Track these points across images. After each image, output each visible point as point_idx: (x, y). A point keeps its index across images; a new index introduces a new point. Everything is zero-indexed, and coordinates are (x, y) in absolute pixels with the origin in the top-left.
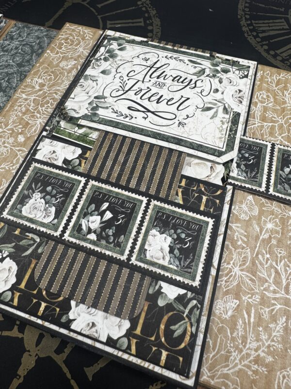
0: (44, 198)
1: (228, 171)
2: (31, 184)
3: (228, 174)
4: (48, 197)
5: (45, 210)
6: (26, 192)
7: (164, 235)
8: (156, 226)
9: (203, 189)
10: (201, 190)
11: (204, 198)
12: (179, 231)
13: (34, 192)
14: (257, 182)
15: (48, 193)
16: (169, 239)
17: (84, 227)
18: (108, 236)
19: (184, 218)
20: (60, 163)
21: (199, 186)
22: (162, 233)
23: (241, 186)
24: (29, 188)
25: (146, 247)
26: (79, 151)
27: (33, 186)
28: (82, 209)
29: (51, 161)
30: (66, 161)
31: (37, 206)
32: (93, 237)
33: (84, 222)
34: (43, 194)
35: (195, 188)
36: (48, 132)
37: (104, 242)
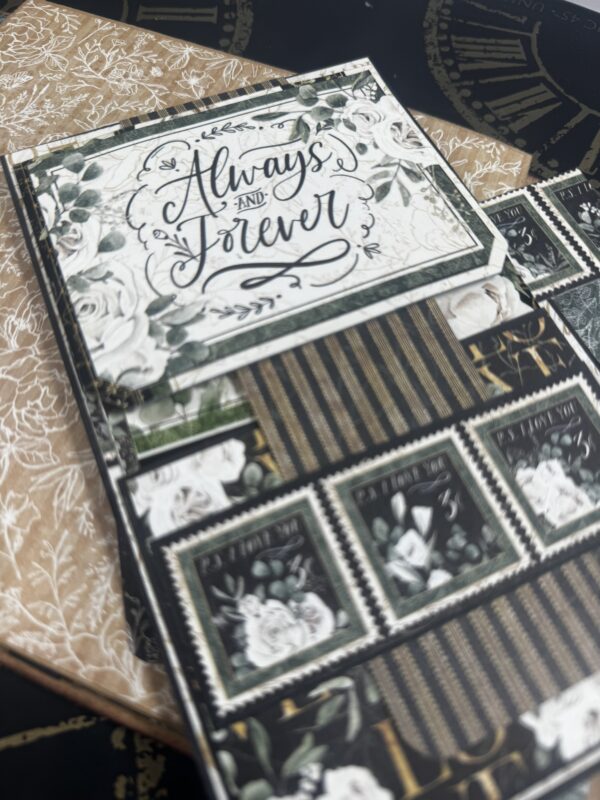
0: (268, 596)
1: (517, 278)
2: (210, 596)
3: (523, 285)
4: (276, 587)
5: (298, 615)
6: (218, 621)
7: (542, 465)
8: (515, 462)
9: (516, 339)
10: (514, 343)
11: (532, 351)
12: (555, 438)
13: (233, 605)
14: (568, 266)
15: (267, 581)
16: (556, 465)
17: (407, 577)
18: (462, 552)
19: (539, 410)
20: (222, 502)
21: (505, 340)
22: (536, 465)
23: (556, 289)
24: (215, 606)
25: (538, 510)
26: (236, 448)
27: (220, 594)
28: (367, 547)
29: (198, 513)
30: (231, 489)
31: (272, 624)
32: (439, 578)
33: (395, 568)
34: (260, 591)
35: (503, 347)
36: (123, 463)
37: (467, 569)
